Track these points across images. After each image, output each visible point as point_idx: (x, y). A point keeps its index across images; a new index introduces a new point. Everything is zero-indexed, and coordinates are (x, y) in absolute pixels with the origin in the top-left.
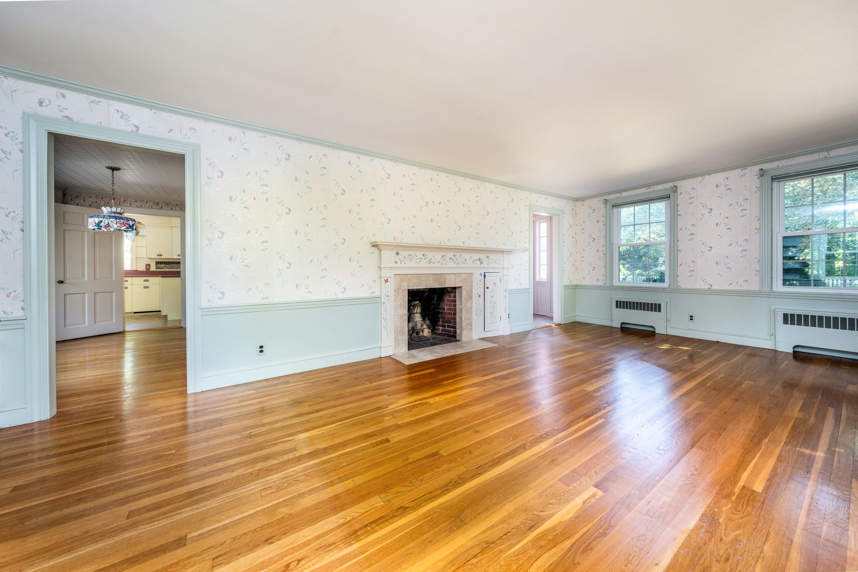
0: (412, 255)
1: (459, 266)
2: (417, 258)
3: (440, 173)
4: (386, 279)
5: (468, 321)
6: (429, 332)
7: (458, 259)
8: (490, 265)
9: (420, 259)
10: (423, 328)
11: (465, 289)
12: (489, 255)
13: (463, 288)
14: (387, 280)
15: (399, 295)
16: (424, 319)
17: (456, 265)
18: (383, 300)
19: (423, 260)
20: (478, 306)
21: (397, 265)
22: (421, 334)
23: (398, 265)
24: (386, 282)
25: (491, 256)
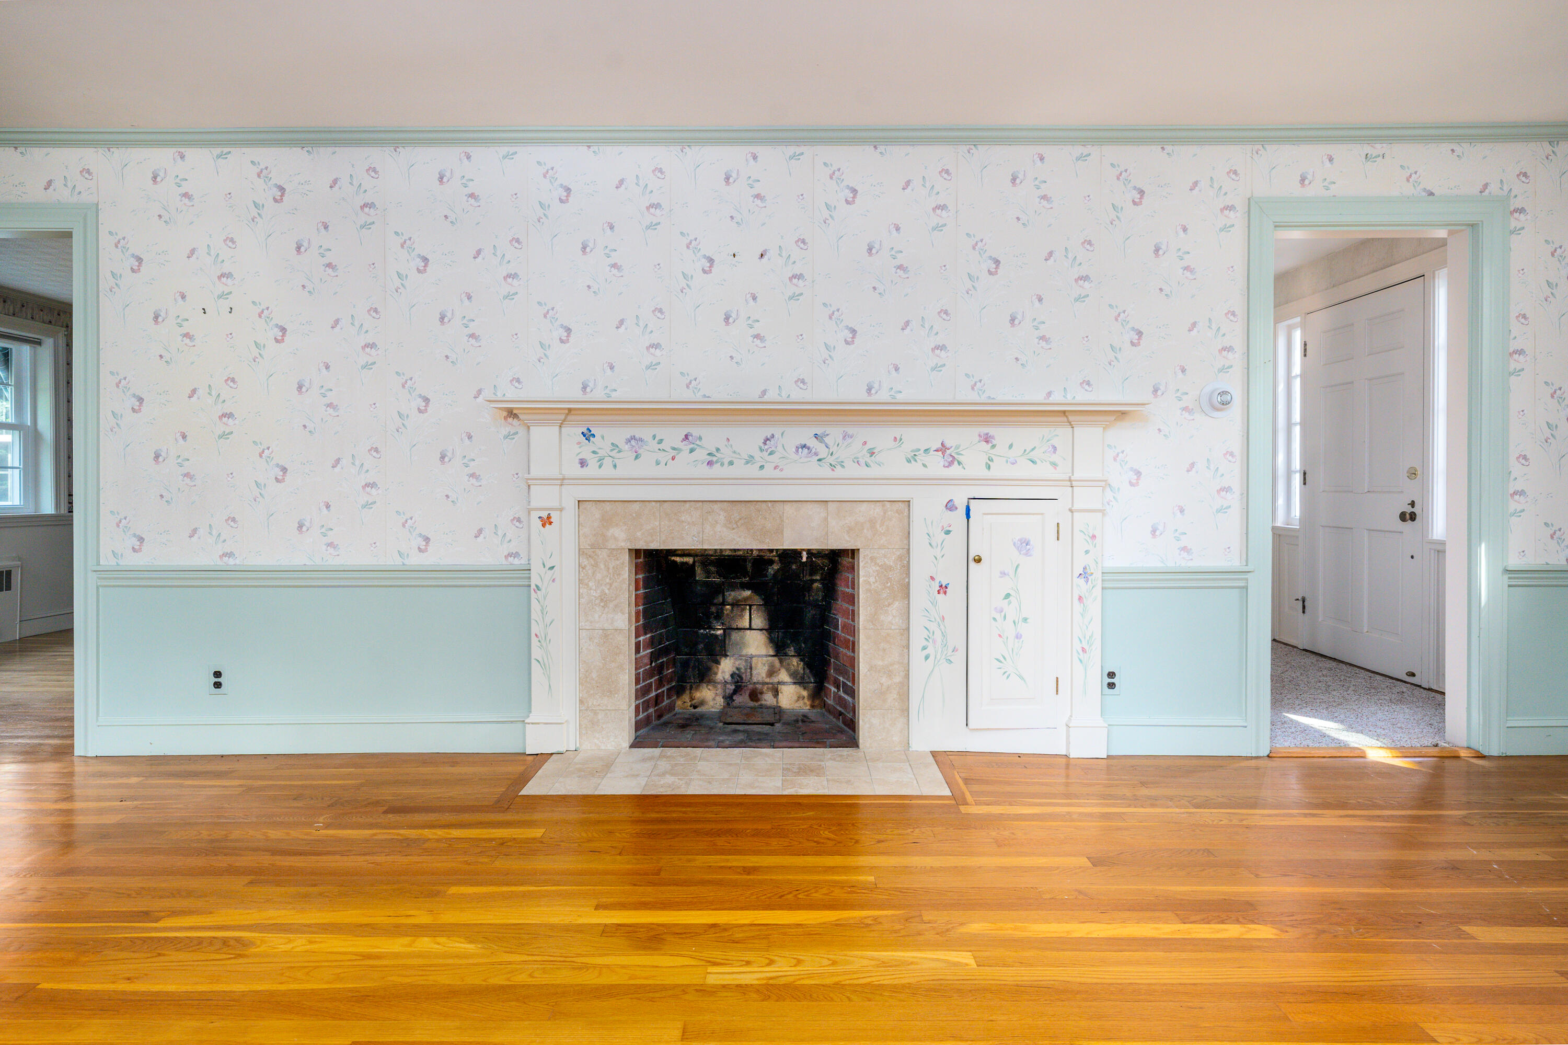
0: (641, 440)
1: (839, 472)
2: (660, 446)
3: (760, 150)
4: (544, 515)
5: (884, 680)
6: (800, 698)
7: (833, 449)
8: (999, 469)
9: (674, 453)
10: (775, 680)
11: (872, 559)
12: (991, 431)
13: (861, 550)
14: (549, 517)
15: (596, 565)
16: (780, 649)
17: (826, 471)
18: (535, 581)
19: (684, 456)
20: (933, 627)
21: (584, 472)
22: (768, 699)
23: (592, 470)
24: (544, 525)
25: (1002, 434)
